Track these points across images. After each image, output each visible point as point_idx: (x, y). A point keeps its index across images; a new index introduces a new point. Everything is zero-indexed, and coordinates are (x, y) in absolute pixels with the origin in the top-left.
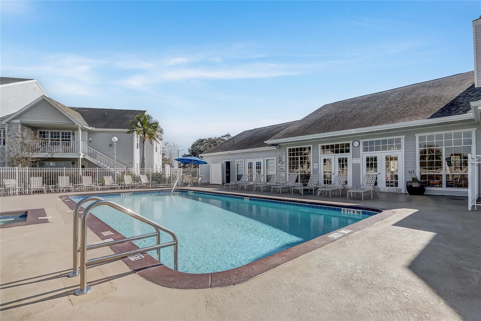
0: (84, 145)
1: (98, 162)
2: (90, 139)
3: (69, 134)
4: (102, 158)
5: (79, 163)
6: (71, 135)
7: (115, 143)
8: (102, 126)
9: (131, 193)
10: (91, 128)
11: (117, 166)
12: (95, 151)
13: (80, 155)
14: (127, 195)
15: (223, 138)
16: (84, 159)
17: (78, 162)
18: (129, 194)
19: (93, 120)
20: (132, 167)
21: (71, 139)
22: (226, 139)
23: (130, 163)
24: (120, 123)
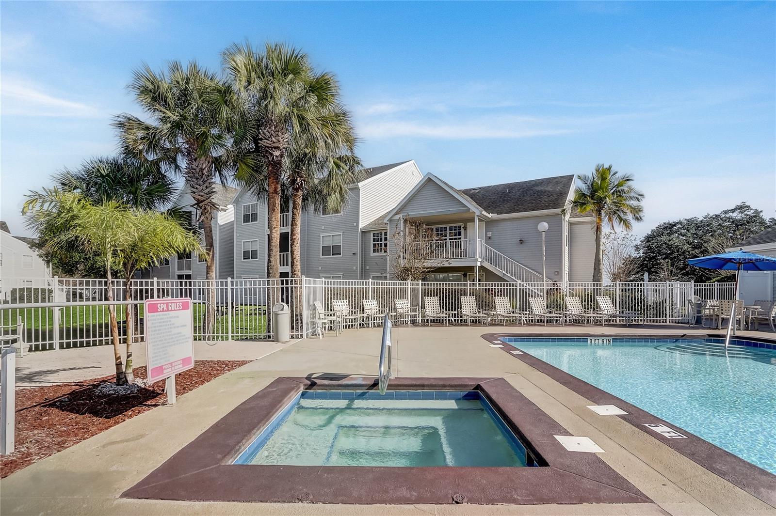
0: (482, 243)
1: (504, 272)
2: (489, 234)
3: (460, 228)
4: (509, 266)
5: (475, 275)
6: (462, 231)
7: (544, 233)
8: (507, 210)
9: (609, 338)
10: (490, 216)
11: (534, 279)
12: (499, 255)
13: (477, 260)
14: (600, 341)
15: (727, 216)
16: (482, 268)
17: (474, 272)
18: (605, 341)
19: (491, 203)
20: (561, 280)
21: (462, 236)
22: (737, 215)
23: (556, 273)
24: (534, 202)
